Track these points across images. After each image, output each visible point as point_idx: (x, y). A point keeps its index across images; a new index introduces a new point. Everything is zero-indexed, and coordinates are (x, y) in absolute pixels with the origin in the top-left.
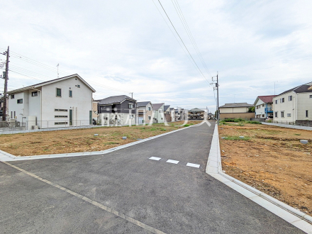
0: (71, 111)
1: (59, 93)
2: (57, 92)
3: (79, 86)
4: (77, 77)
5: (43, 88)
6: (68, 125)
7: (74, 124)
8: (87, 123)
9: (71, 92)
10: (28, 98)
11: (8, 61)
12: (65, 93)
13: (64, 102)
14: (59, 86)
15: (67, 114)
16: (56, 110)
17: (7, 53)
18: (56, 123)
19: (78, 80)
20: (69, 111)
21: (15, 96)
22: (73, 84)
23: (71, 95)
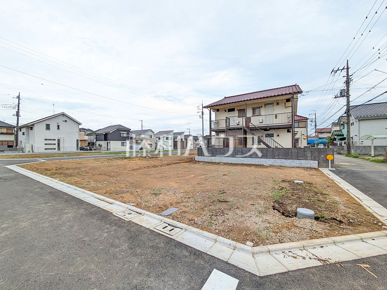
0: (59, 140)
1: (48, 127)
2: (47, 127)
3: (66, 121)
4: (63, 115)
5: (35, 125)
6: (56, 150)
7: (62, 150)
8: (74, 149)
9: (58, 126)
10: (29, 131)
11: (19, 104)
12: (53, 126)
13: (53, 134)
14: (48, 123)
15: (56, 142)
16: (46, 139)
17: (19, 97)
18: (46, 149)
19: (65, 117)
20: (57, 140)
21: (22, 129)
22: (60, 120)
23: (58, 128)
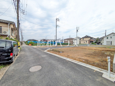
1: (107, 38)
3: (114, 35)
4: (113, 33)
6: (110, 45)
7: (112, 45)
16: (107, 42)
20: (110, 42)
22: (112, 35)
23: (111, 38)
